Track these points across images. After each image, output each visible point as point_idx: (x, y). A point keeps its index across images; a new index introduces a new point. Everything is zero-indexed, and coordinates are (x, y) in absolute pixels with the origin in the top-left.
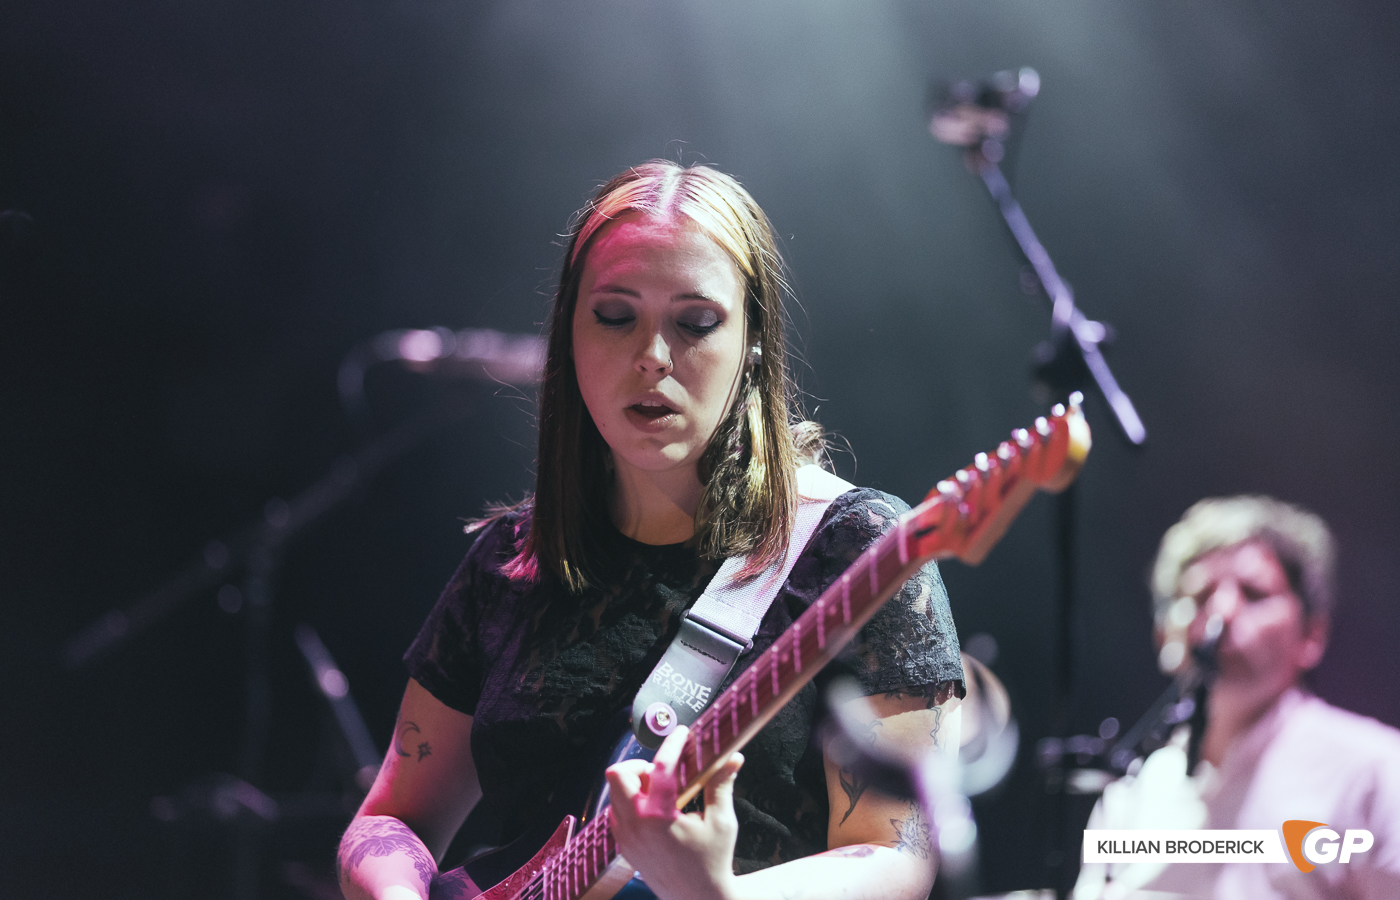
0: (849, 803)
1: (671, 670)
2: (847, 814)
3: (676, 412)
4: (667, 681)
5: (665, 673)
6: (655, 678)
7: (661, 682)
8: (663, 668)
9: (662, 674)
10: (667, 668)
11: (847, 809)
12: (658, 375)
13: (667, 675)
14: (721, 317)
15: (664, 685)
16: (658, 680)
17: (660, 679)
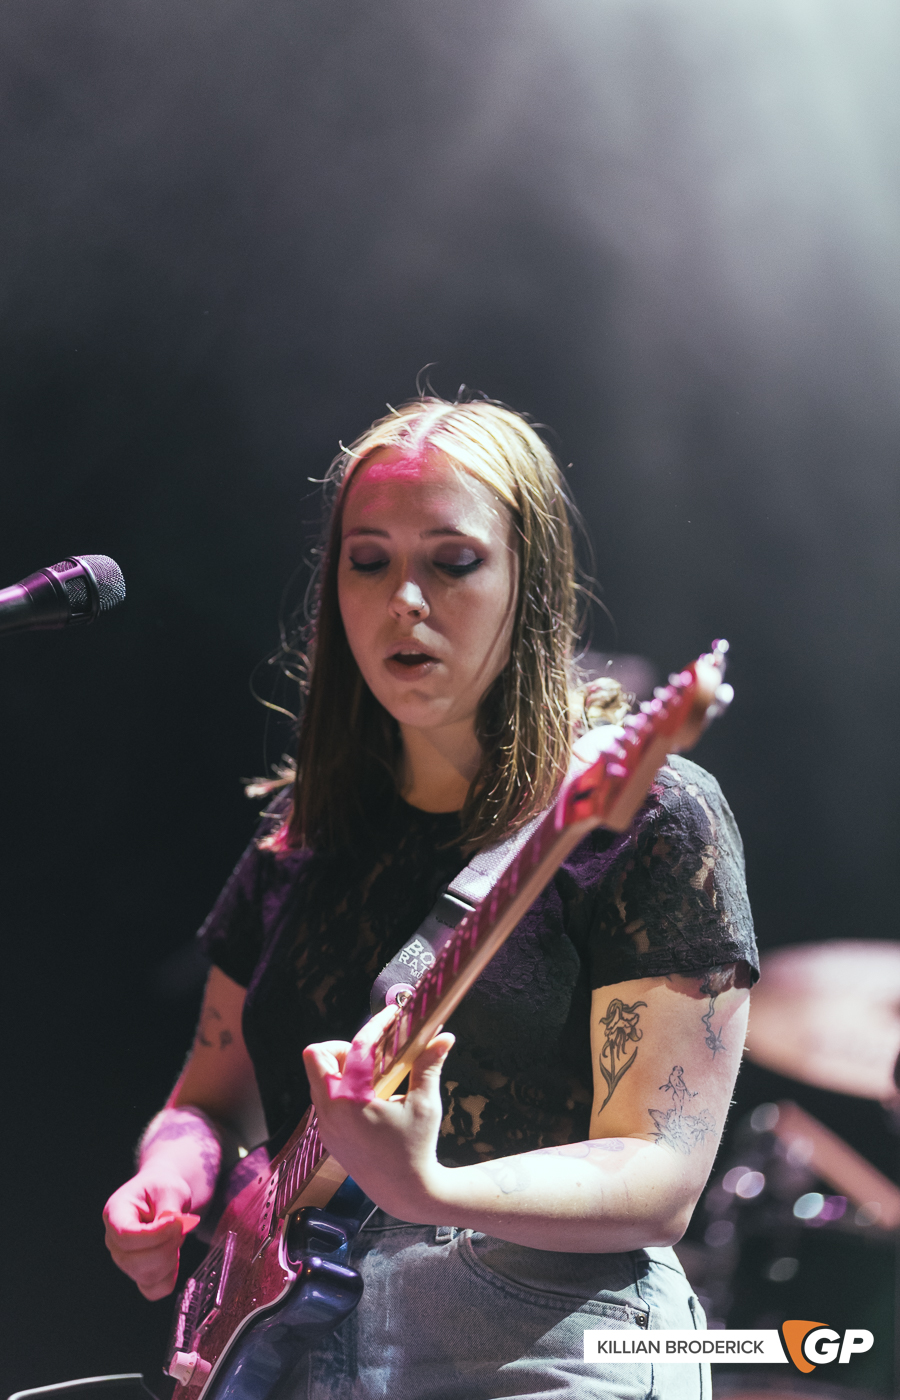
0: (607, 1090)
1: (421, 948)
2: (605, 1102)
3: (435, 660)
4: (415, 961)
5: (414, 952)
6: (402, 957)
7: (408, 962)
8: (412, 946)
9: (411, 953)
10: (416, 946)
11: (605, 1096)
12: (412, 619)
13: (416, 955)
14: (481, 558)
15: (410, 965)
16: (405, 959)
17: (408, 957)
